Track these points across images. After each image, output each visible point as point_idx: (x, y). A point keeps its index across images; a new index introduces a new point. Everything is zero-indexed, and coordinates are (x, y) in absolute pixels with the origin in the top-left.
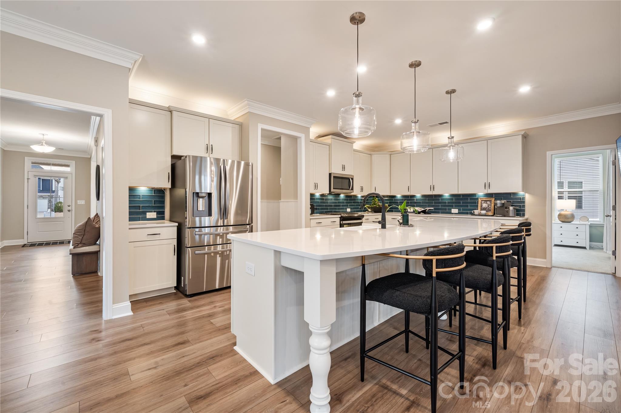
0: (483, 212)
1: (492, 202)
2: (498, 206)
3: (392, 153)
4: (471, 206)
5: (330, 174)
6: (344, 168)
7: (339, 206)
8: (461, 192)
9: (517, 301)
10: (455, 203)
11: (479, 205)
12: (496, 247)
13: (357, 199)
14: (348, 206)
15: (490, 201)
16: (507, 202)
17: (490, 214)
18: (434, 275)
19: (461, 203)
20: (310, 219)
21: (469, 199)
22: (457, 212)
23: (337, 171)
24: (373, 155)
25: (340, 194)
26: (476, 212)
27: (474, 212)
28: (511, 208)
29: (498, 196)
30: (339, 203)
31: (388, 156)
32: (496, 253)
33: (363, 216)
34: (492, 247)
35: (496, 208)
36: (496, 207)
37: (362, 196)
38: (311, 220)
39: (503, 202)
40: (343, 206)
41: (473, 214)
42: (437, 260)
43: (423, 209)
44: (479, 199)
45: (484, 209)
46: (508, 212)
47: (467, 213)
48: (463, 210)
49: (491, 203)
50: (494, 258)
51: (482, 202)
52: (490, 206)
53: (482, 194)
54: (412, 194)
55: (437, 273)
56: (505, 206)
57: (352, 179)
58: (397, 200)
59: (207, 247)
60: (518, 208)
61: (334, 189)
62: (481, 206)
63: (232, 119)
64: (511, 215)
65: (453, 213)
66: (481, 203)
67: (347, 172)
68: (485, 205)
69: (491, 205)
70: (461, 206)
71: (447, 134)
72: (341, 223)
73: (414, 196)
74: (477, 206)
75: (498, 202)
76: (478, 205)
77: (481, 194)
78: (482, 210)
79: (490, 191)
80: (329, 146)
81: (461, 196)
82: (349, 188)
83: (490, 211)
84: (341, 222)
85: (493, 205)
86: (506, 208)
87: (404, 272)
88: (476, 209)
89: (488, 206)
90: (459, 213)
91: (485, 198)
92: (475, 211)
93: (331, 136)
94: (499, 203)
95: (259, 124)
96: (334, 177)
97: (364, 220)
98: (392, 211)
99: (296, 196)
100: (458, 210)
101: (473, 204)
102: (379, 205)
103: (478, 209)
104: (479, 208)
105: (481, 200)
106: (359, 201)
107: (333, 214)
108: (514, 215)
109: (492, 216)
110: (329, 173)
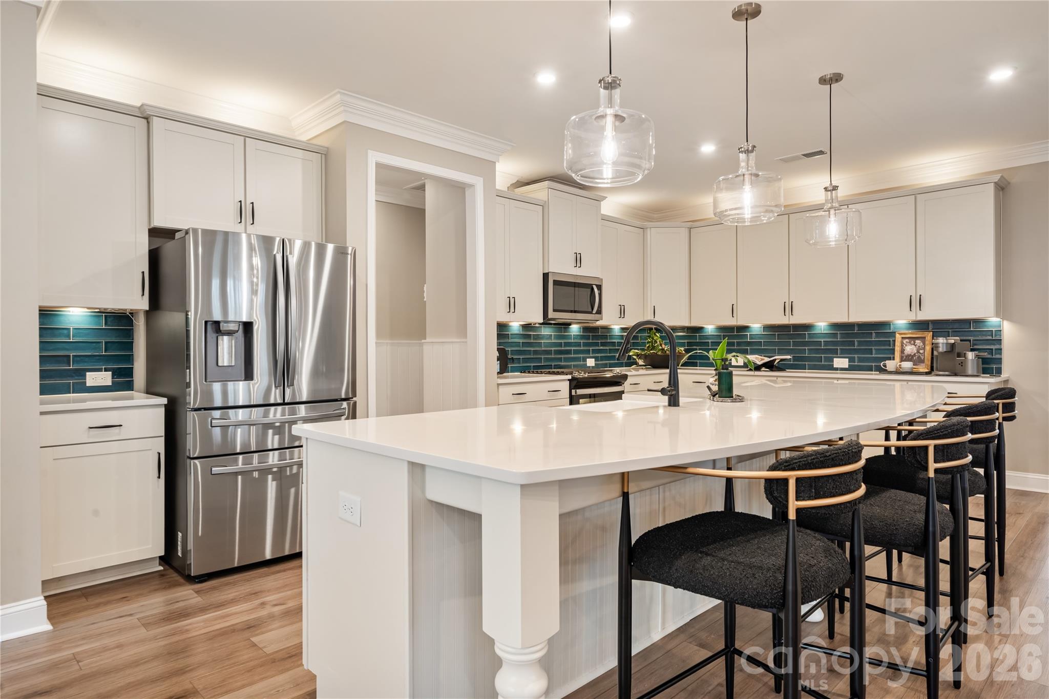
0: (907, 365)
1: (927, 342)
2: (941, 350)
3: (693, 226)
4: (878, 351)
5: (546, 276)
6: (578, 260)
7: (569, 352)
8: (854, 319)
9: (983, 573)
10: (842, 343)
11: (898, 349)
12: (936, 446)
13: (611, 337)
14: (588, 352)
15: (923, 339)
16: (961, 340)
17: (921, 370)
18: (792, 515)
19: (856, 343)
20: (499, 385)
21: (874, 335)
22: (847, 366)
23: (563, 268)
24: (648, 230)
25: (570, 324)
26: (891, 365)
27: (885, 366)
28: (971, 355)
29: (939, 327)
30: (567, 344)
31: (684, 233)
32: (935, 462)
33: (625, 377)
34: (926, 448)
35: (937, 356)
36: (935, 353)
37: (623, 329)
38: (500, 387)
39: (953, 341)
40: (576, 352)
41: (883, 371)
42: (798, 480)
43: (767, 360)
44: (897, 335)
45: (909, 358)
46: (962, 364)
47: (870, 369)
48: (860, 360)
49: (924, 344)
50: (931, 474)
51: (905, 342)
52: (921, 351)
53: (904, 322)
54: (741, 323)
55: (799, 511)
56: (957, 350)
57: (599, 287)
58: (707, 339)
59: (241, 457)
60: (985, 355)
61: (554, 310)
62: (902, 351)
63: (304, 138)
64: (970, 372)
65: (837, 369)
66: (902, 343)
67: (586, 272)
68: (910, 349)
69: (924, 349)
70: (856, 351)
71: (823, 180)
72: (573, 393)
73: (745, 328)
74: (893, 351)
75: (941, 340)
76: (894, 349)
77: (901, 321)
78: (904, 361)
79: (923, 316)
80: (544, 206)
81: (856, 328)
82: (593, 309)
83: (923, 361)
84: (573, 391)
85: (928, 348)
86: (959, 355)
87: (723, 510)
88: (889, 359)
89: (918, 352)
90: (851, 368)
91: (910, 333)
92: (887, 362)
93: (546, 183)
94: (943, 343)
95: (370, 153)
96: (556, 283)
97: (627, 385)
98: (694, 364)
99: (461, 328)
100: (847, 359)
101: (884, 345)
102: (663, 349)
103: (894, 359)
104: (897, 354)
105: (902, 338)
106: (616, 341)
107: (554, 373)
108: (978, 372)
109: (927, 374)
110: (544, 274)
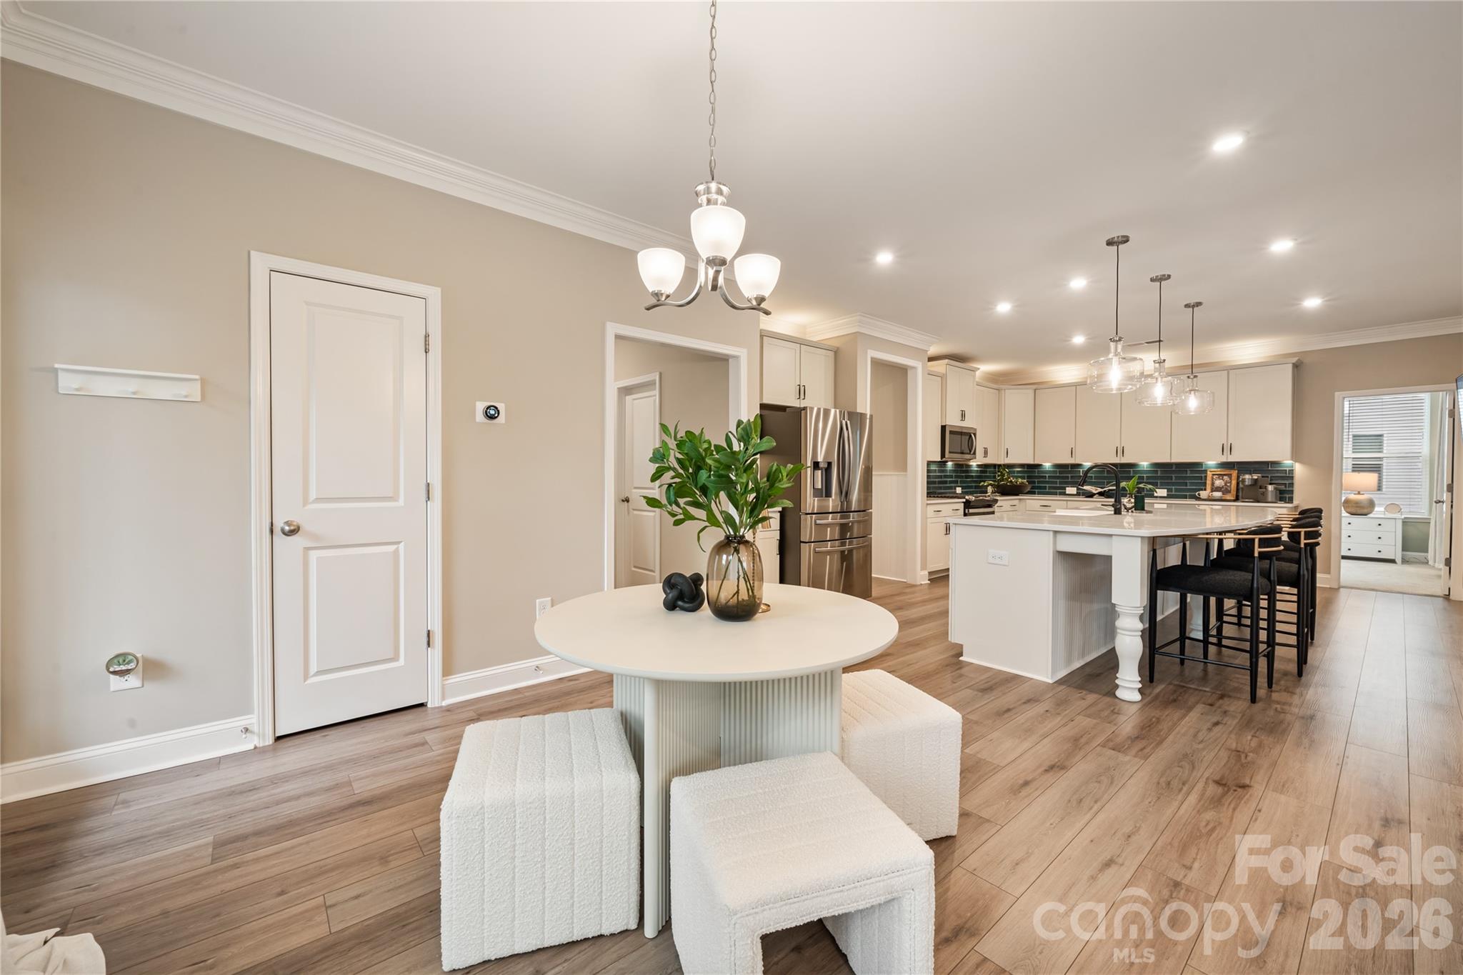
0: (1218, 494)
1: (1233, 478)
2: (1247, 483)
4: (1192, 484)
5: (943, 428)
6: (963, 416)
7: (946, 482)
8: (1177, 459)
10: (1161, 478)
11: (1209, 482)
12: (1305, 532)
13: (971, 471)
14: (957, 482)
15: (1230, 476)
16: (1263, 477)
17: (1228, 498)
18: (1256, 554)
19: (1174, 478)
21: (1189, 472)
22: (1166, 495)
23: (953, 421)
24: (1003, 392)
25: (947, 462)
26: (1204, 494)
27: (1199, 495)
28: (1270, 488)
29: (1243, 467)
30: (946, 476)
31: (1031, 393)
32: (1305, 539)
33: (996, 501)
34: (1300, 532)
35: (1242, 488)
36: (1241, 485)
37: (979, 466)
39: (1256, 477)
40: (951, 482)
41: (1198, 499)
42: (1260, 539)
43: (1100, 490)
44: (1208, 472)
45: (1218, 489)
46: (1263, 494)
47: (1185, 497)
48: (1177, 490)
49: (1231, 479)
50: (1302, 546)
51: (1214, 477)
52: (1228, 484)
53: (1214, 462)
54: (1078, 462)
55: (1260, 553)
56: (1260, 484)
57: (975, 434)
58: (1046, 473)
59: (829, 543)
60: (1282, 487)
61: (950, 452)
62: (1213, 484)
63: (815, 339)
64: (1270, 500)
65: (1157, 497)
66: (1213, 478)
67: (968, 424)
68: (1218, 483)
69: (1231, 483)
70: (1173, 484)
71: (1155, 356)
72: (967, 512)
73: (1079, 466)
74: (1205, 484)
75: (1247, 477)
76: (1206, 483)
77: (1211, 461)
78: (1215, 491)
79: (1232, 459)
80: (943, 377)
81: (1174, 467)
82: (970, 451)
83: (1230, 492)
84: (967, 510)
85: (1234, 482)
86: (1261, 488)
88: (1202, 490)
89: (1226, 485)
90: (1169, 497)
91: (1219, 471)
92: (1201, 492)
93: (946, 361)
94: (1249, 479)
95: (869, 351)
96: (951, 432)
97: (996, 508)
98: (1034, 493)
100: (1166, 490)
102: (1011, 481)
103: (1205, 490)
104: (1209, 487)
105: (1213, 475)
106: (974, 474)
107: (948, 497)
108: (1276, 499)
109: (1234, 501)
110: (942, 426)
